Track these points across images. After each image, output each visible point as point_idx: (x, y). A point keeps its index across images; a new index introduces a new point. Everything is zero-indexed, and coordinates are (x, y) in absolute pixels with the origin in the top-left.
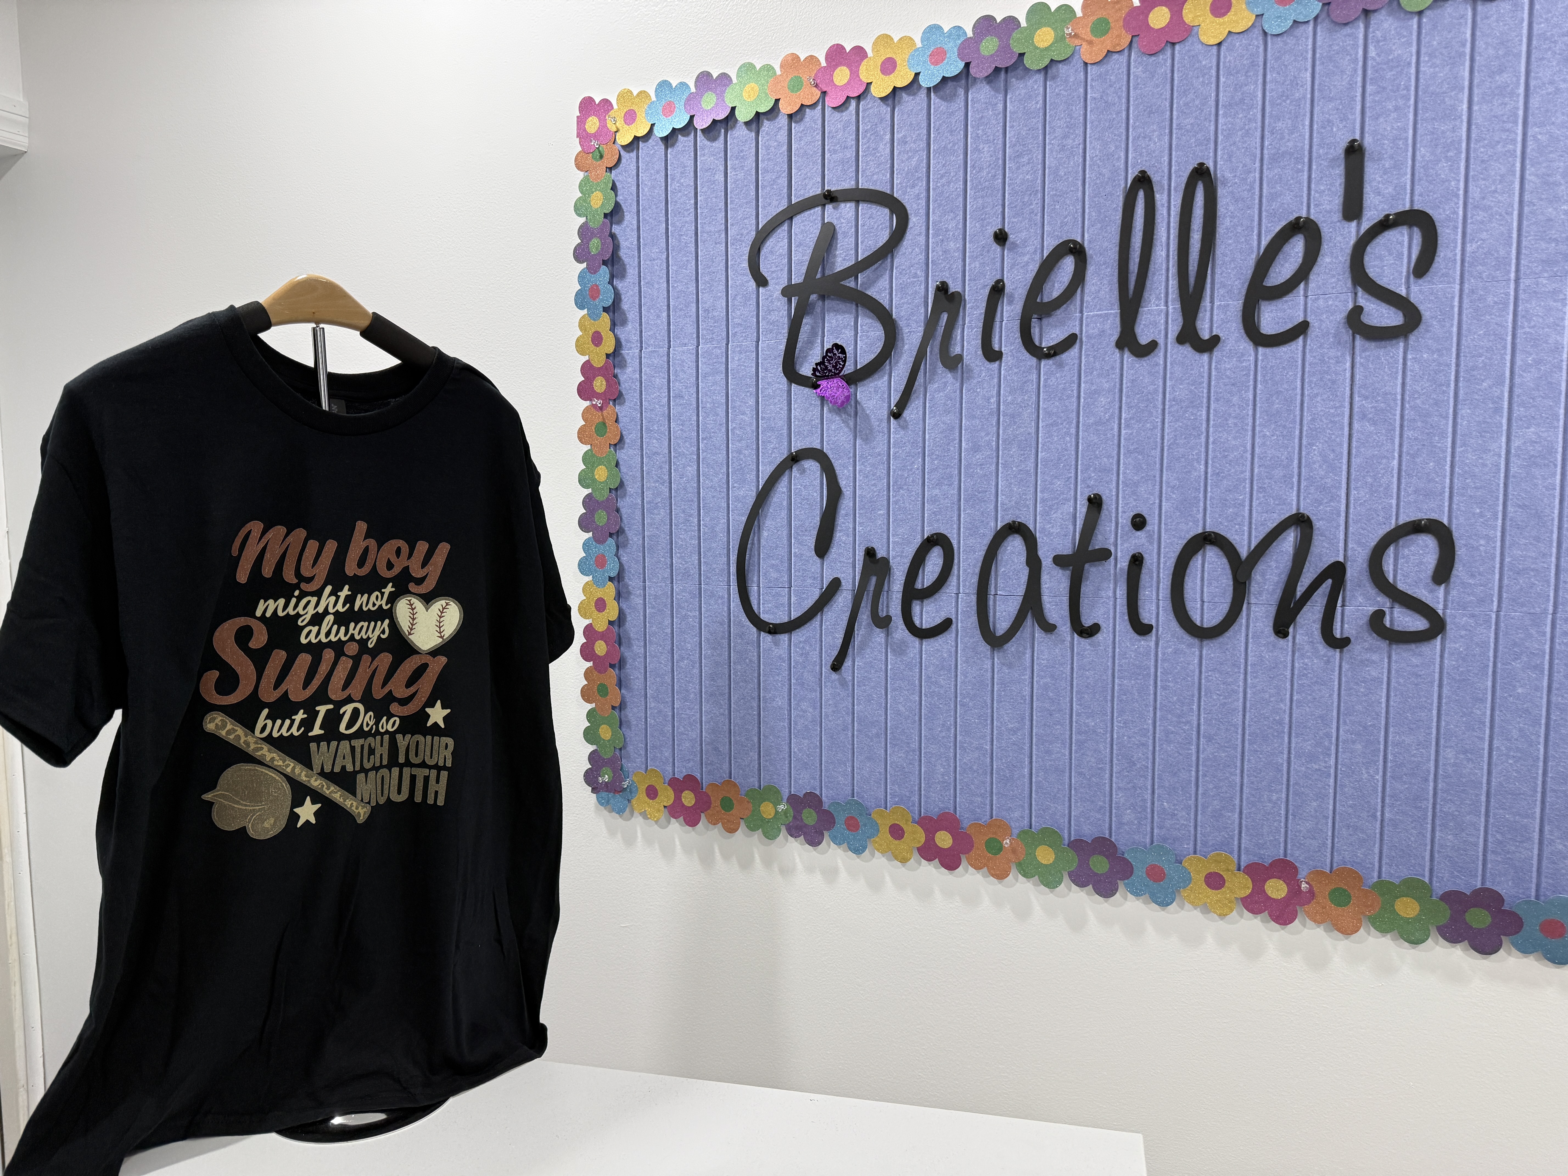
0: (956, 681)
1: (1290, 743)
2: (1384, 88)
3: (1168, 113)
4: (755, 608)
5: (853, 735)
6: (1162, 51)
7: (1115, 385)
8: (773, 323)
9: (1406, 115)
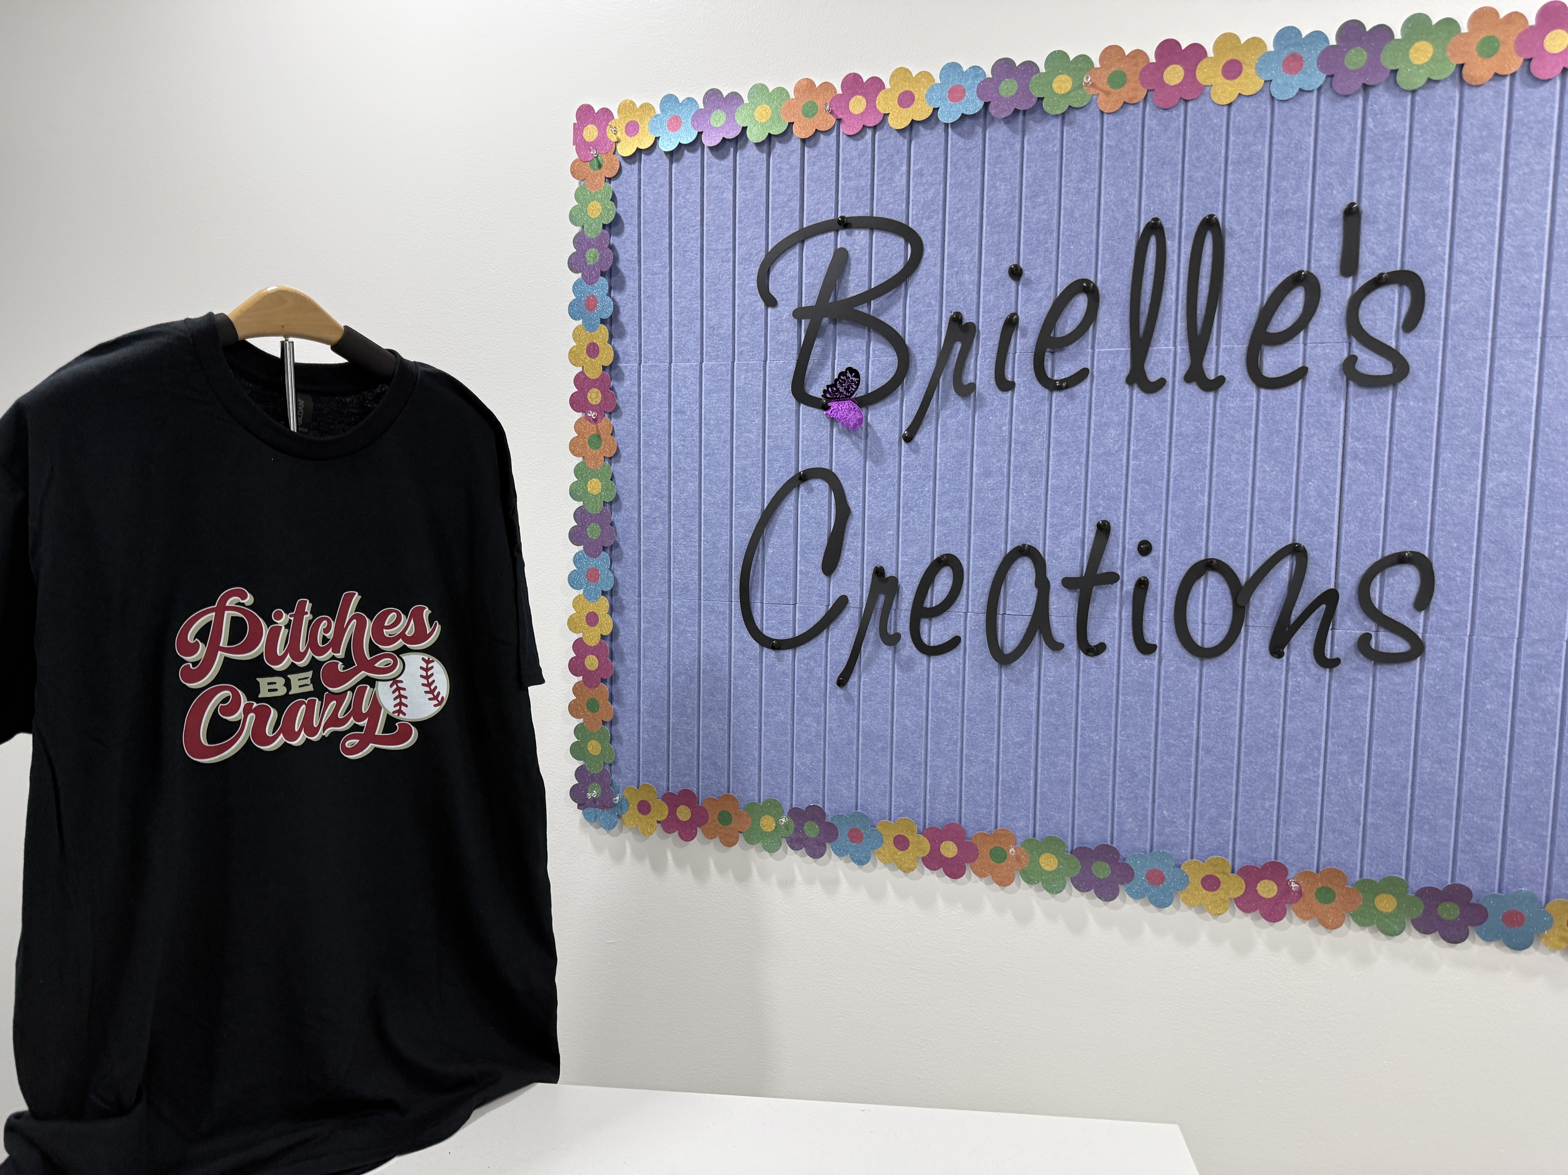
0: (963, 696)
1: (1282, 754)
2: (1380, 158)
3: (1180, 166)
4: (758, 624)
5: (858, 750)
6: (1175, 106)
7: (1124, 419)
8: (782, 344)
9: (1399, 184)
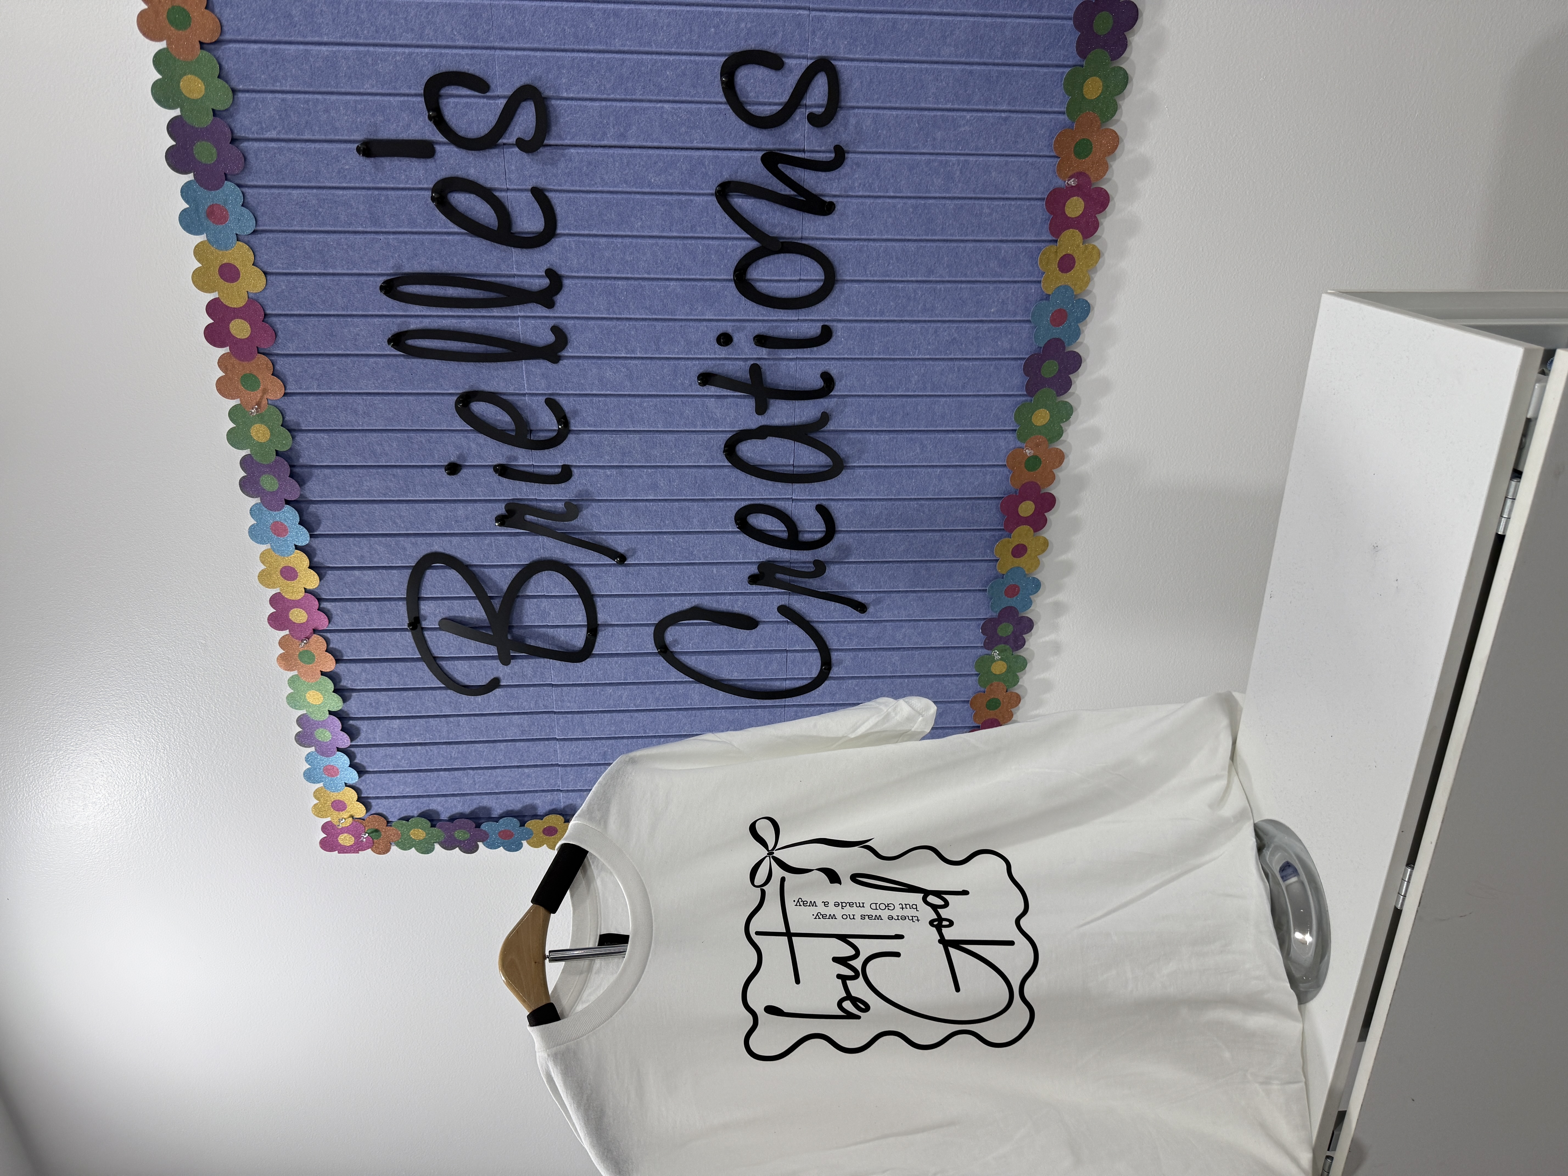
0: (875, 500)
1: (935, 198)
2: (307, 123)
3: (332, 319)
4: (805, 682)
5: (928, 591)
6: (272, 326)
7: (594, 364)
8: (535, 672)
9: (333, 102)
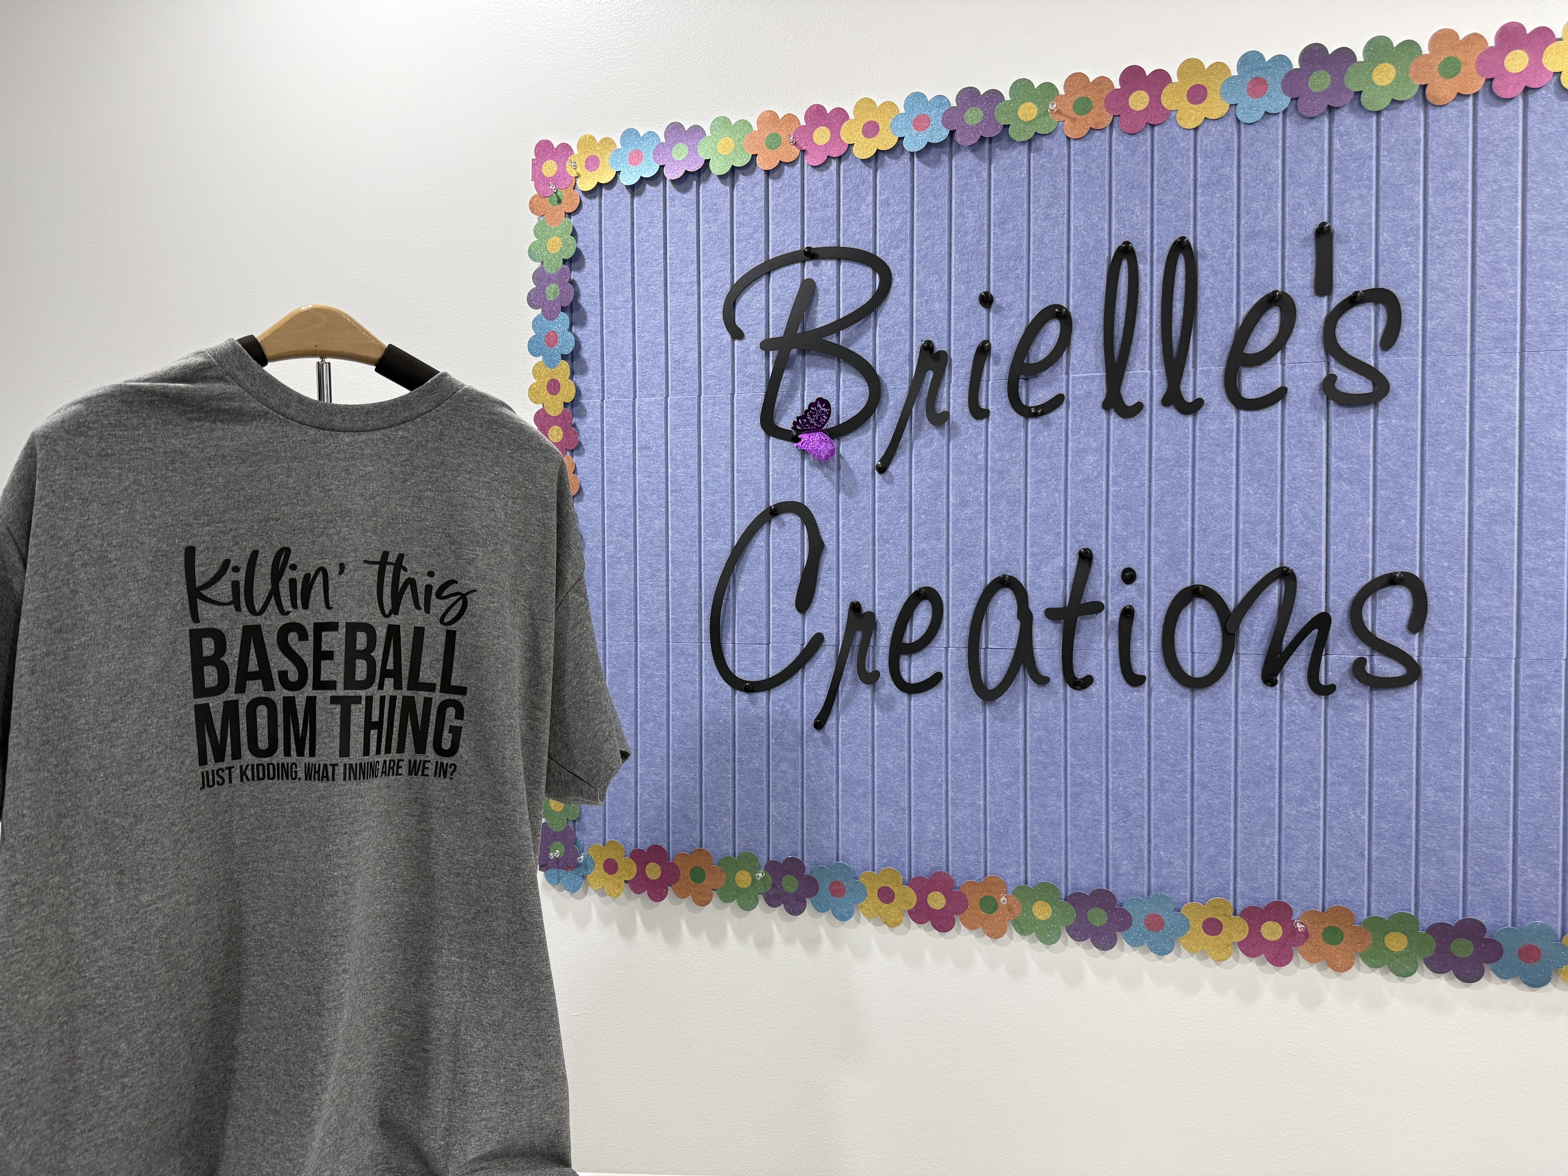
0: (947, 736)
1: (1281, 788)
3: (1149, 189)
4: (730, 665)
5: (837, 796)
6: (1141, 131)
8: (749, 376)
9: (1368, 203)
